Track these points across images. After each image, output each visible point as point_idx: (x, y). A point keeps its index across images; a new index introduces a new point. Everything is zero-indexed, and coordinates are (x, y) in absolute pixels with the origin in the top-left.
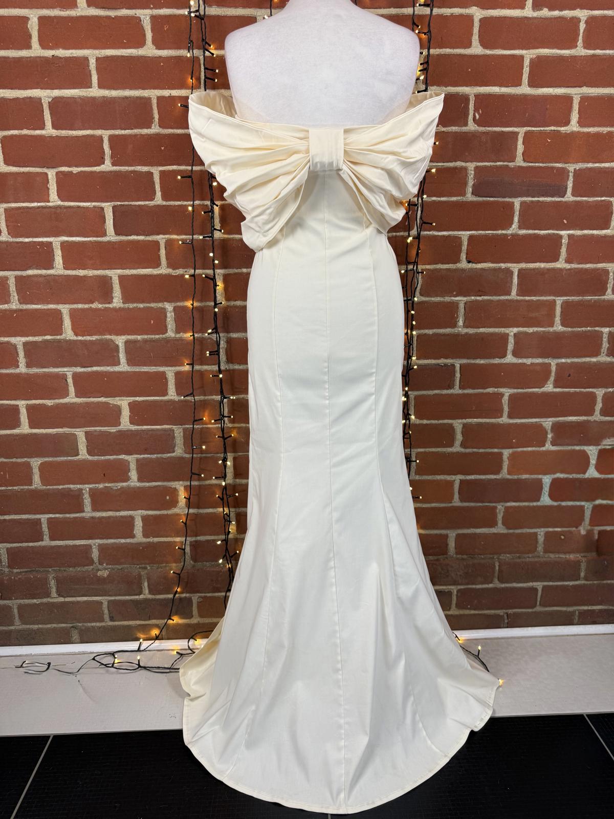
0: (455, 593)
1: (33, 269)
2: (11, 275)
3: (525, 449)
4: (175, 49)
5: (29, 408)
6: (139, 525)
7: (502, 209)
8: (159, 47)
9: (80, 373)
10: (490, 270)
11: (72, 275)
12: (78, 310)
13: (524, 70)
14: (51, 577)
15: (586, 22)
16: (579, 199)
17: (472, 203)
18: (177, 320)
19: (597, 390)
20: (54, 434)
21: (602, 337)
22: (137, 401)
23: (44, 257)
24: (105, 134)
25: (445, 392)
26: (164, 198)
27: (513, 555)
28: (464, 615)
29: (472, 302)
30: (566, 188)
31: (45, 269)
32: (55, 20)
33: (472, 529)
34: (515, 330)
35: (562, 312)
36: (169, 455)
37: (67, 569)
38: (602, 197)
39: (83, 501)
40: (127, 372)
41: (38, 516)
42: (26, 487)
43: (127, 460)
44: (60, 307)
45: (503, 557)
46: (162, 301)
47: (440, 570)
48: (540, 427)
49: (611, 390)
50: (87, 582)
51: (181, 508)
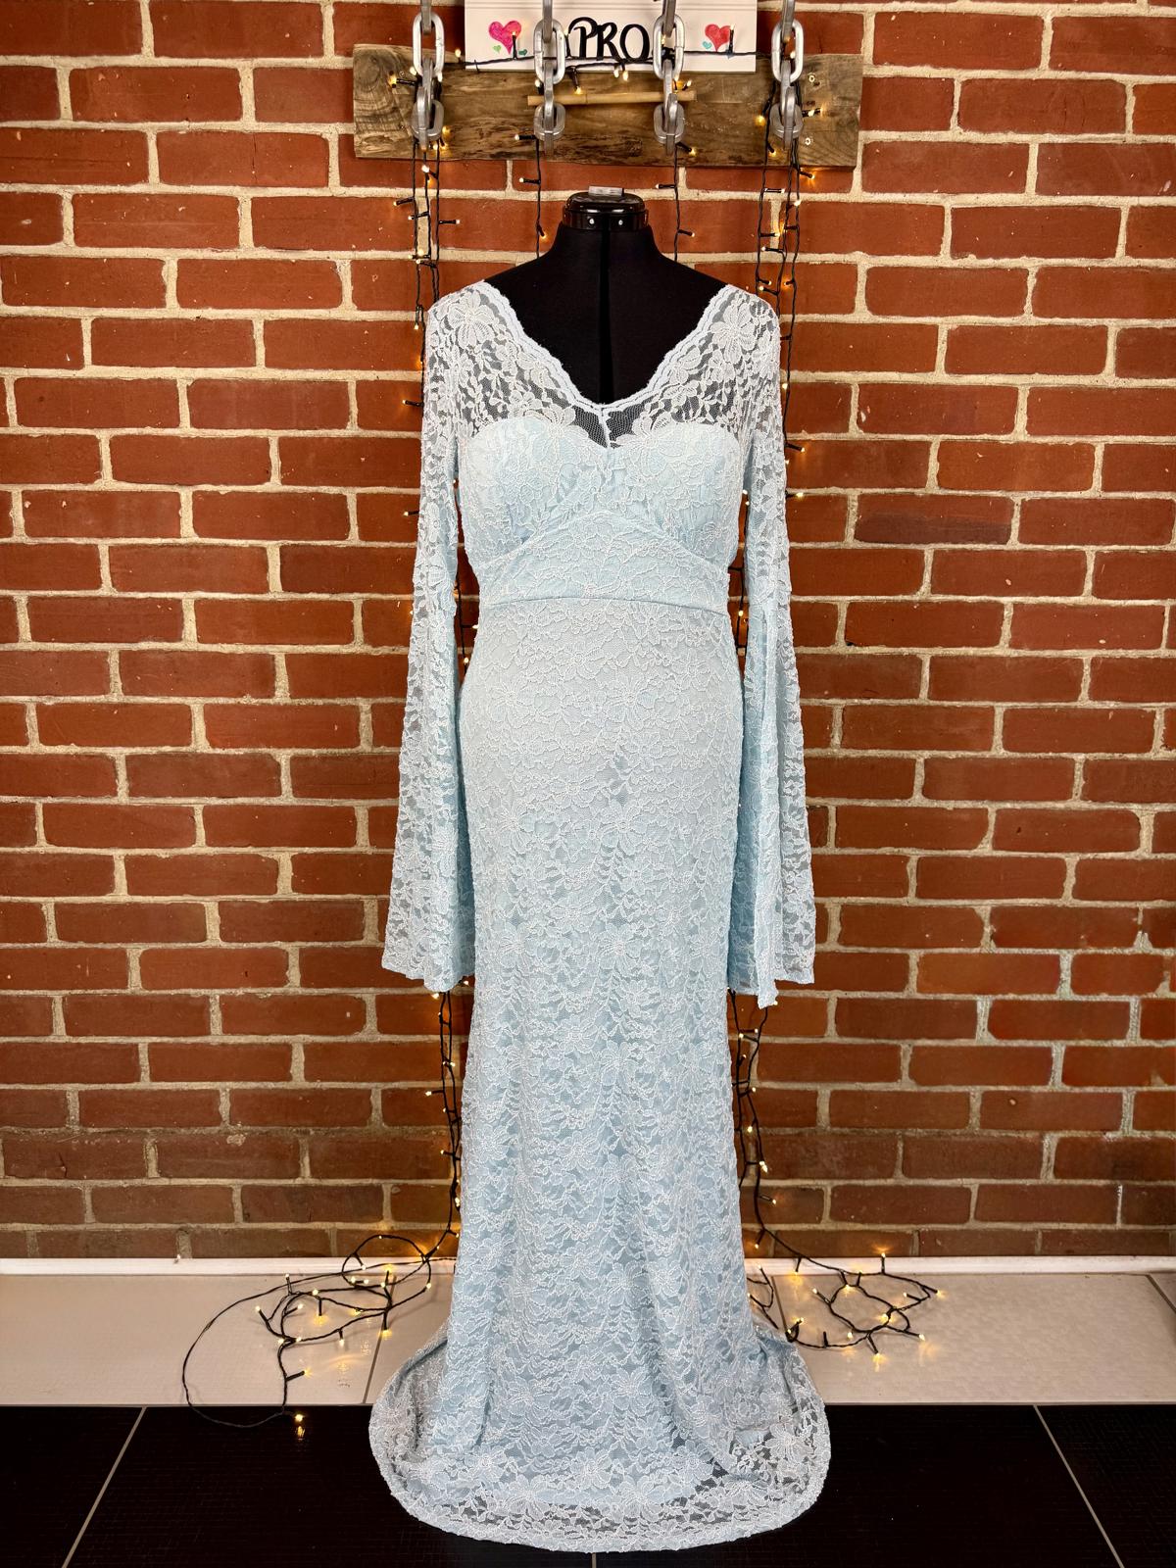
0: (829, 1192)
1: (149, 640)
2: (113, 650)
3: (947, 950)
4: (387, 309)
5: (130, 862)
6: (299, 1059)
7: (904, 562)
8: (361, 308)
9: (216, 806)
10: (883, 657)
11: (211, 652)
12: (218, 706)
13: (939, 347)
14: (149, 1142)
15: (1039, 276)
16: (1030, 547)
17: (853, 549)
18: (373, 726)
19: (1067, 855)
20: (168, 905)
21: (1073, 769)
22: (305, 854)
23: (168, 622)
24: (273, 436)
26: (363, 536)
27: (930, 1130)
28: (844, 1232)
29: (855, 707)
30: (1010, 530)
31: (168, 641)
32: (204, 266)
33: (859, 1084)
34: (927, 754)
35: (1004, 727)
36: (353, 943)
37: (176, 1131)
38: (1069, 544)
39: (208, 1012)
40: (293, 807)
41: (133, 1040)
42: (117, 991)
43: (284, 951)
44: (189, 701)
45: (910, 1133)
46: (353, 695)
47: (804, 1152)
48: (970, 916)
49: (1090, 856)
50: (209, 1155)
51: (370, 1033)
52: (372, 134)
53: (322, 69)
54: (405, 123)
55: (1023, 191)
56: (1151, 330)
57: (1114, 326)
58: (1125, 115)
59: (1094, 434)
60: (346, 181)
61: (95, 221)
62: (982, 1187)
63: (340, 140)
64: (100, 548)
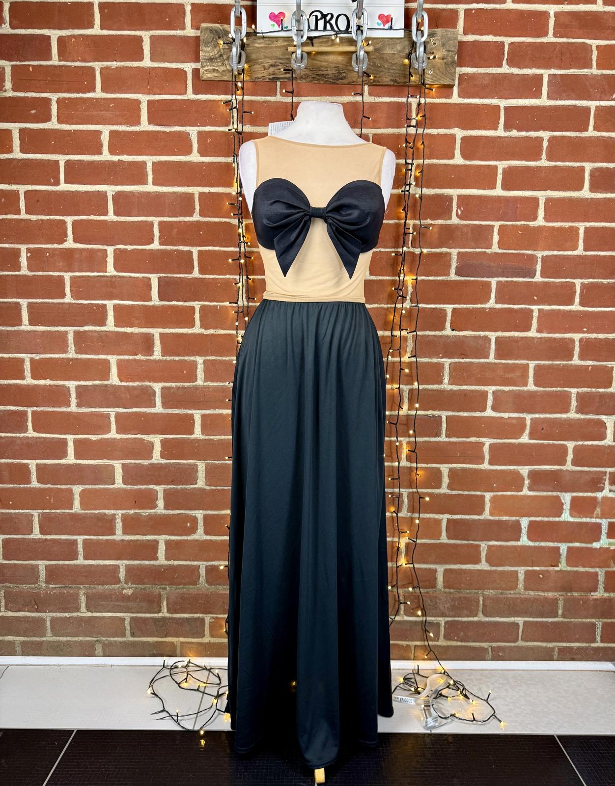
0: (443, 625)
1: (89, 325)
2: (70, 330)
3: (505, 493)
4: (217, 156)
5: (76, 442)
6: (162, 548)
7: (481, 287)
8: (202, 155)
9: (122, 413)
10: (471, 337)
11: (121, 332)
12: (124, 360)
13: (498, 177)
14: (82, 592)
15: (549, 141)
16: (546, 280)
17: (455, 281)
18: (206, 371)
19: (568, 442)
20: (96, 465)
21: (571, 397)
22: (168, 438)
23: (99, 316)
24: (156, 220)
25: (433, 439)
26: (201, 271)
27: (497, 591)
28: (451, 646)
29: (456, 363)
30: (536, 271)
31: (99, 326)
32: (122, 134)
33: (458, 565)
34: (494, 388)
35: (534, 374)
36: (192, 486)
37: (96, 587)
38: (566, 278)
39: (115, 525)
40: (162, 413)
41: (75, 537)
42: (67, 511)
43: (156, 490)
44: (109, 357)
45: (486, 592)
46: (194, 355)
47: (429, 602)
48: (517, 474)
49: (580, 443)
50: (113, 599)
51: (200, 535)
52: (209, 68)
53: (184, 36)
54: (226, 62)
55: (540, 98)
56: (608, 169)
57: (588, 166)
58: (592, 60)
59: (579, 222)
60: (195, 92)
61: (68, 111)
62: (525, 622)
63: (193, 72)
64: (65, 277)
